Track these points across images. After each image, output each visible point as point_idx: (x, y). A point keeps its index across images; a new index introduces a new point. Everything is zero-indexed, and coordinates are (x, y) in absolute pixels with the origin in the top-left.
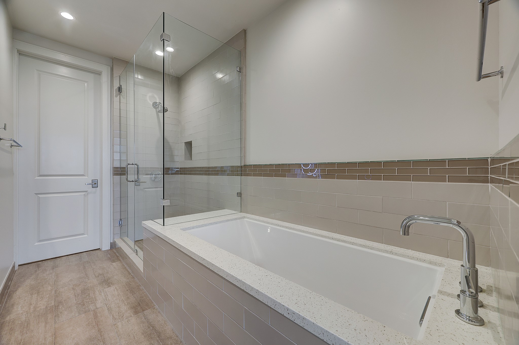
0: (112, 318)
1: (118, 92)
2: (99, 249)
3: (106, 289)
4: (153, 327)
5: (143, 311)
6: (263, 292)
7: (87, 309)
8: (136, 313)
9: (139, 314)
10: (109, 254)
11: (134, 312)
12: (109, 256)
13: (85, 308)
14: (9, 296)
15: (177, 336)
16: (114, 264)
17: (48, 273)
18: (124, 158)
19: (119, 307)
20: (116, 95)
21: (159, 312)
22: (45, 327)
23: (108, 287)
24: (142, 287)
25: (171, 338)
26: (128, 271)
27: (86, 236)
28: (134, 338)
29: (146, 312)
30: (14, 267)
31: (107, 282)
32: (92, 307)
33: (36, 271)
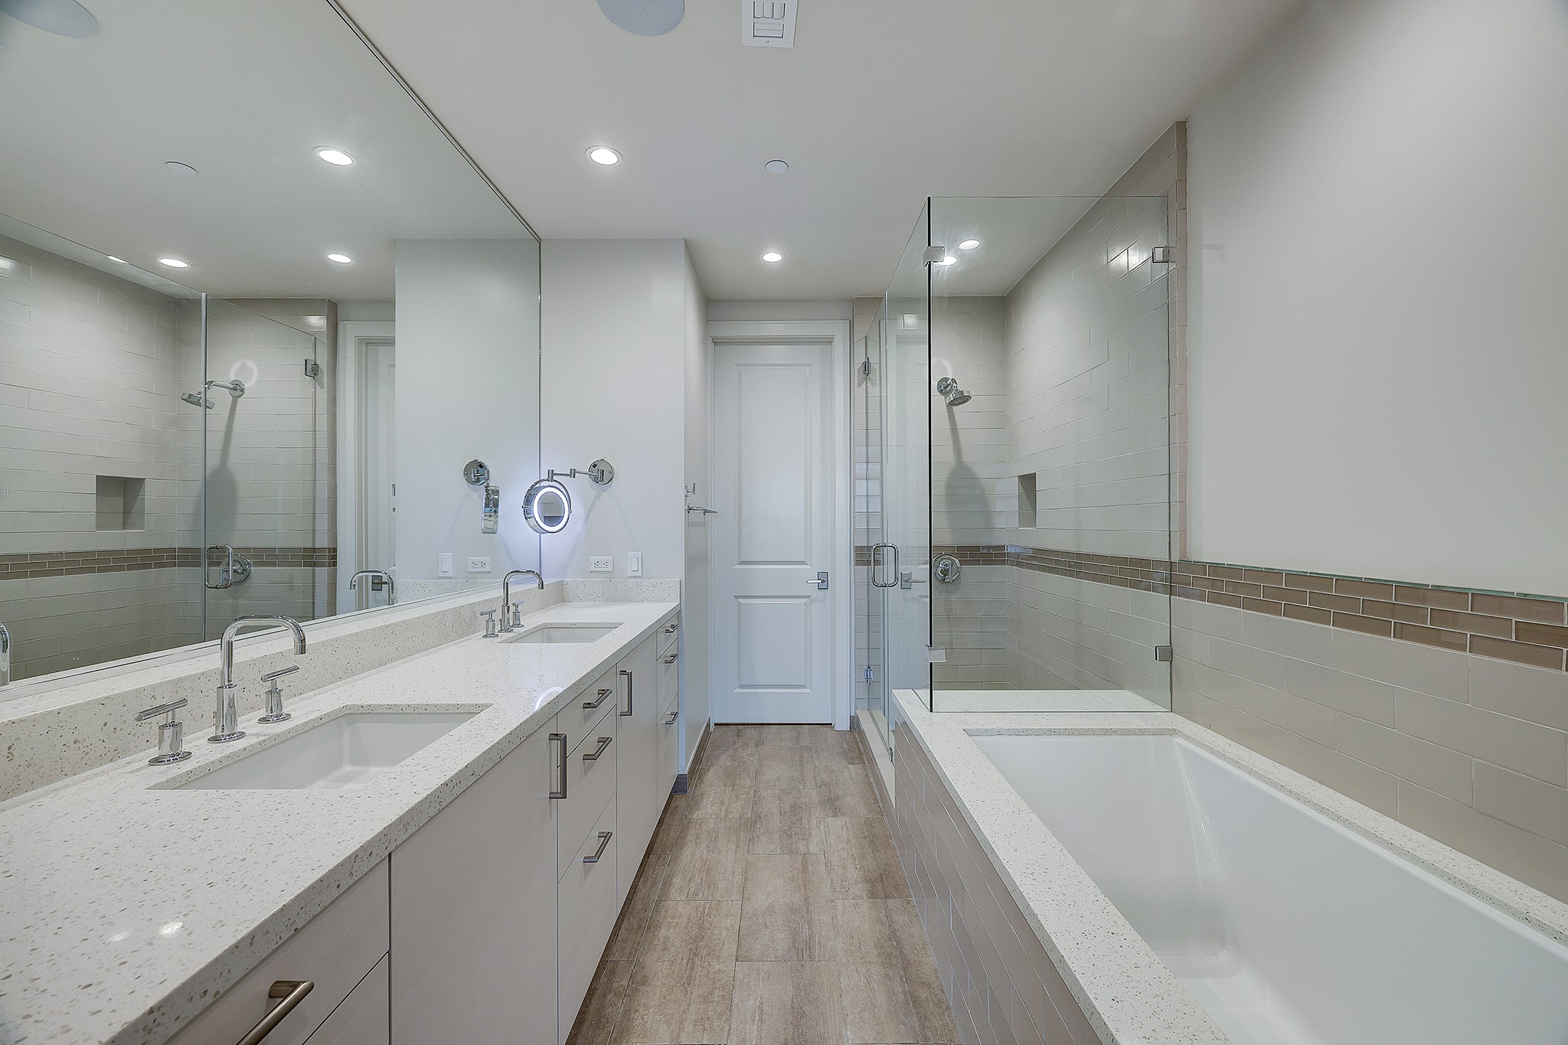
0: (829, 885)
1: (862, 375)
2: (831, 724)
3: (829, 820)
4: (898, 943)
5: (887, 897)
6: (1071, 967)
7: (794, 846)
8: (872, 895)
9: (877, 900)
10: (846, 741)
11: (869, 891)
12: (846, 746)
13: (791, 844)
14: (699, 777)
15: (942, 991)
16: (851, 767)
17: (749, 751)
18: (875, 525)
19: (844, 867)
20: (858, 384)
21: (917, 915)
22: (736, 852)
23: (832, 817)
24: (893, 842)
25: (929, 986)
26: (874, 794)
27: (808, 690)
28: (860, 947)
29: (890, 901)
30: (708, 725)
31: (832, 805)
32: (802, 848)
33: (734, 743)
